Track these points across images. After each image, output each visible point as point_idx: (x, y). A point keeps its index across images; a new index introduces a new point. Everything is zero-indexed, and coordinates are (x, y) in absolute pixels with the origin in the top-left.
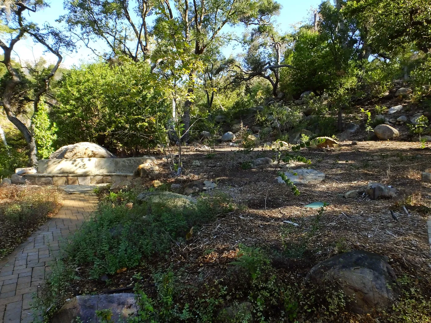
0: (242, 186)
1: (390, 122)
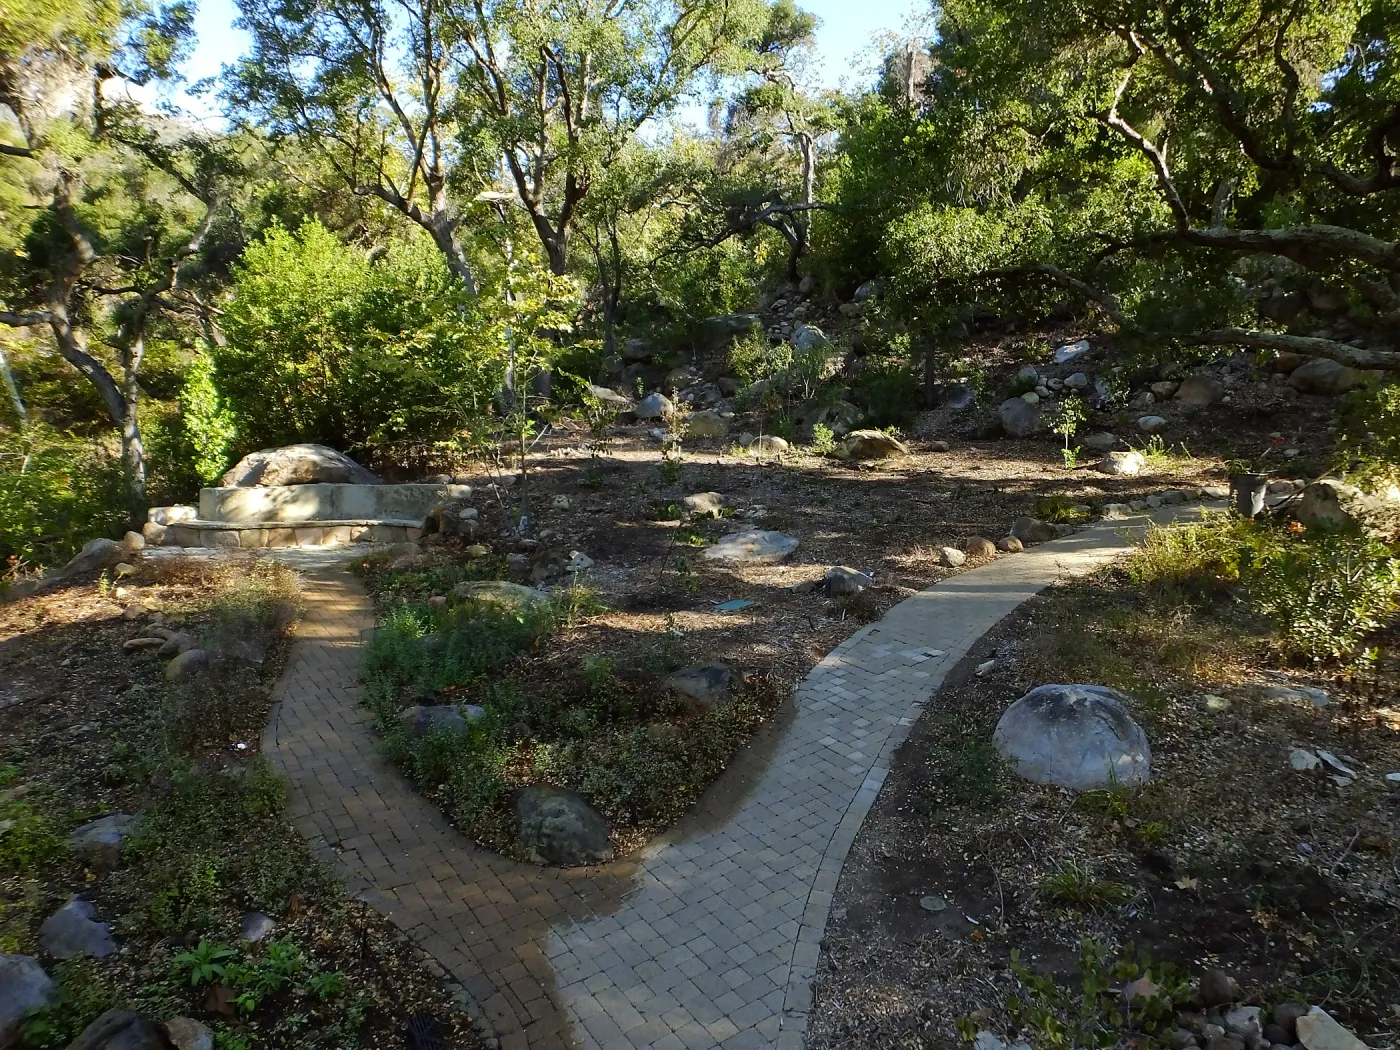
0: (636, 566)
1: (1048, 388)
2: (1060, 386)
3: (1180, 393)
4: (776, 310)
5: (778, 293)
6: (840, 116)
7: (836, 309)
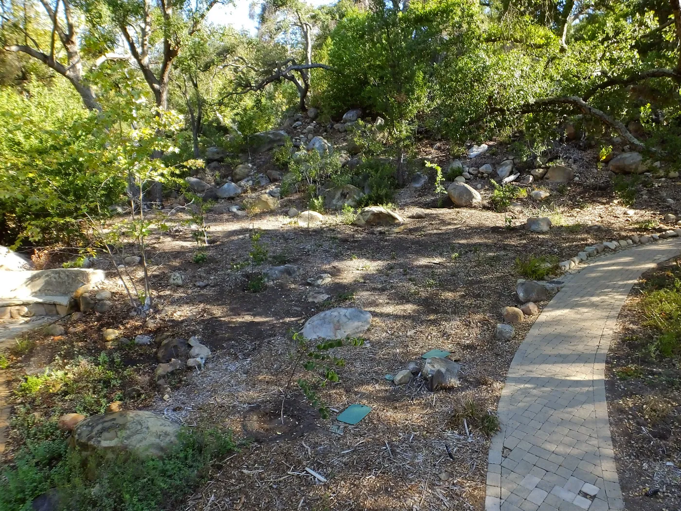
1: (470, 173)
2: (476, 172)
3: (548, 175)
4: (295, 128)
5: (295, 118)
6: (327, 14)
7: (332, 128)
